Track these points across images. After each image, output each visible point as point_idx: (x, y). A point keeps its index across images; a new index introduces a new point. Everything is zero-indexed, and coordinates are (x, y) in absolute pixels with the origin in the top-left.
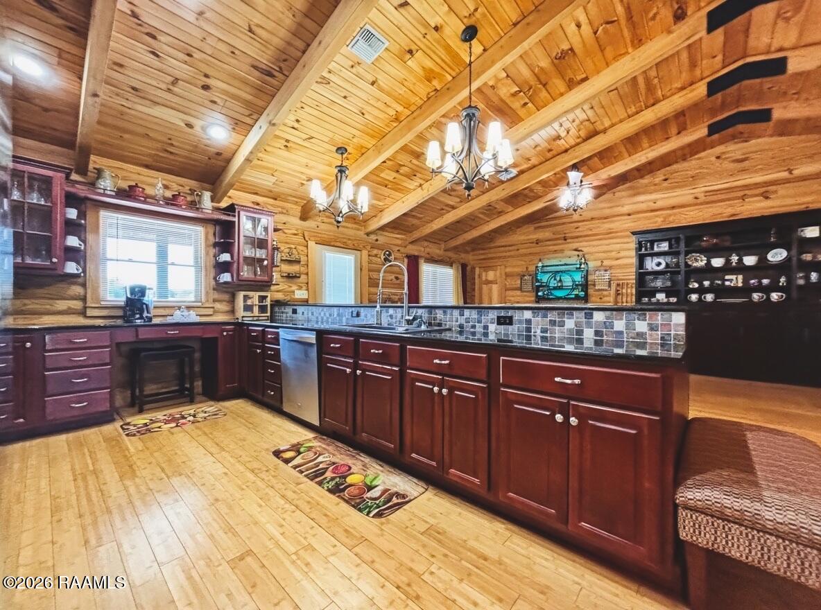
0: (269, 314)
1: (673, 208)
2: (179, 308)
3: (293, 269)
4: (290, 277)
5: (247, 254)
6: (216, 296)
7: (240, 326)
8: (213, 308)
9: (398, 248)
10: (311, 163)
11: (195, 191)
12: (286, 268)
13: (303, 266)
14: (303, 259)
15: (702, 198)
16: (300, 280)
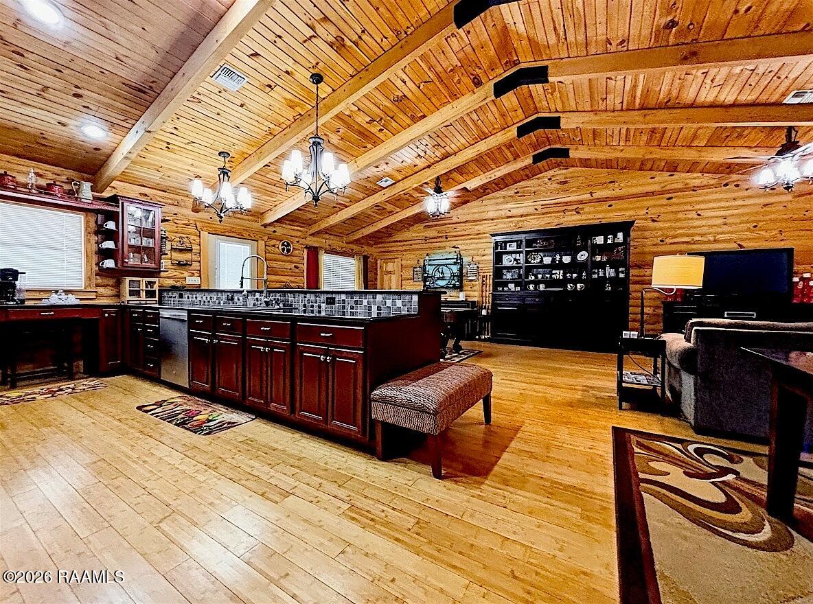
0: (157, 299)
1: (522, 216)
2: (57, 292)
3: (185, 257)
4: (181, 265)
5: (133, 242)
6: (100, 280)
7: (124, 310)
8: (96, 292)
9: (297, 240)
10: (196, 163)
11: (73, 180)
12: (177, 256)
13: (195, 254)
14: (196, 248)
15: (540, 210)
16: (192, 268)
